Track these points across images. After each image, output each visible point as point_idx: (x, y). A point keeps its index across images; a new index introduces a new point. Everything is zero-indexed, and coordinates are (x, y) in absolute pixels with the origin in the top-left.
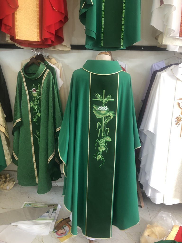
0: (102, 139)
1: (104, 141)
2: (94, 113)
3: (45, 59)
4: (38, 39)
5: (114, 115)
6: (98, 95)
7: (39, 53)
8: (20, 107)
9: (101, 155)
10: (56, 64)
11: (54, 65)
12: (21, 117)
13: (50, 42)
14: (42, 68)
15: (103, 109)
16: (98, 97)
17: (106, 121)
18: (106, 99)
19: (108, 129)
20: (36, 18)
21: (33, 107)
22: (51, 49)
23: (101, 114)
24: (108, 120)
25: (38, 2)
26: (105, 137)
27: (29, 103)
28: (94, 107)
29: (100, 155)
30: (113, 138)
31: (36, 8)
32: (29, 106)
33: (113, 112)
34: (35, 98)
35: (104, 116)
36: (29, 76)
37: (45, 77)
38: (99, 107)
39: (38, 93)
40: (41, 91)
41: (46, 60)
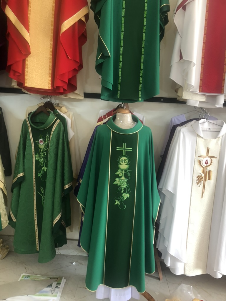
3: (55, 107)
4: (50, 87)
7: (48, 100)
8: (24, 159)
10: (66, 113)
11: (64, 113)
12: (24, 171)
13: (62, 91)
14: (52, 117)
20: (49, 65)
21: (38, 160)
22: (63, 96)
25: (52, 50)
27: (34, 156)
31: (49, 55)
32: (34, 159)
34: (42, 150)
36: (37, 126)
37: (55, 127)
39: (45, 144)
40: (49, 143)
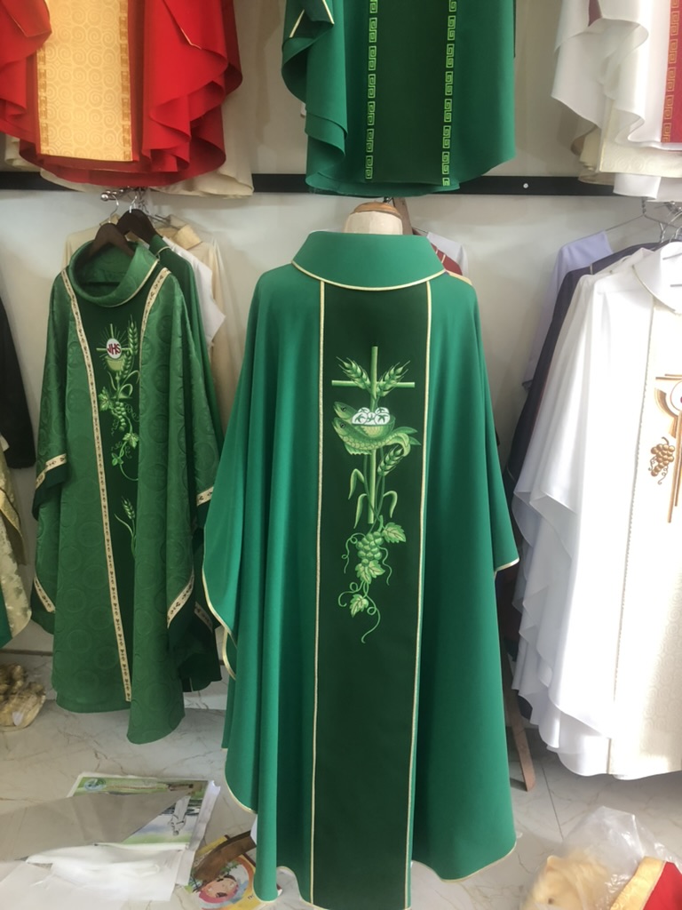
0: (370, 535)
1: (377, 541)
2: (337, 434)
3: (157, 230)
4: (128, 153)
5: (413, 443)
6: (354, 365)
7: (132, 206)
9: (366, 595)
10: (196, 248)
11: (188, 250)
12: (65, 449)
13: (172, 166)
14: (143, 262)
15: (374, 420)
16: (353, 375)
17: (382, 464)
18: (382, 383)
19: (391, 497)
20: (119, 73)
21: (109, 410)
22: (179, 189)
23: (364, 437)
24: (393, 463)
25: (126, 15)
26: (381, 526)
27: (94, 398)
28: (340, 413)
29: (363, 595)
30: (410, 529)
31: (117, 35)
32: (95, 406)
33: (412, 431)
34: (118, 378)
35: (377, 447)
36: (94, 296)
37: (155, 296)
38: (356, 413)
39: (128, 356)
40: (139, 352)
41: (160, 231)
